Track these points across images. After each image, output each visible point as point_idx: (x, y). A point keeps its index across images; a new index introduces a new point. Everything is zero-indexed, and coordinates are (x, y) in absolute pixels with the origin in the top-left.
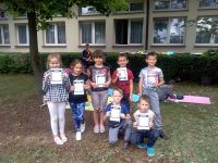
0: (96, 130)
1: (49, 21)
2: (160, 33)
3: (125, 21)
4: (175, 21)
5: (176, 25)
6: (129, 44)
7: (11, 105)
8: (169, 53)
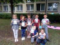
0: (28, 37)
1: (18, 4)
2: (50, 7)
3: (40, 4)
4: (55, 4)
5: (55, 5)
6: (41, 11)
7: (6, 28)
8: (52, 14)
